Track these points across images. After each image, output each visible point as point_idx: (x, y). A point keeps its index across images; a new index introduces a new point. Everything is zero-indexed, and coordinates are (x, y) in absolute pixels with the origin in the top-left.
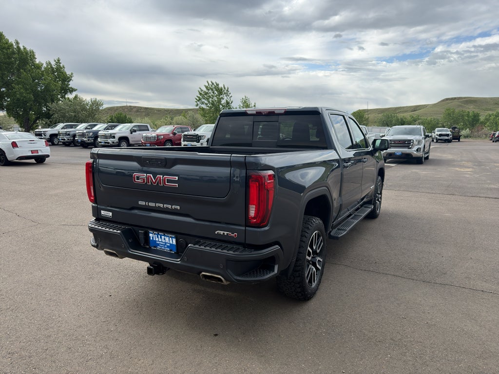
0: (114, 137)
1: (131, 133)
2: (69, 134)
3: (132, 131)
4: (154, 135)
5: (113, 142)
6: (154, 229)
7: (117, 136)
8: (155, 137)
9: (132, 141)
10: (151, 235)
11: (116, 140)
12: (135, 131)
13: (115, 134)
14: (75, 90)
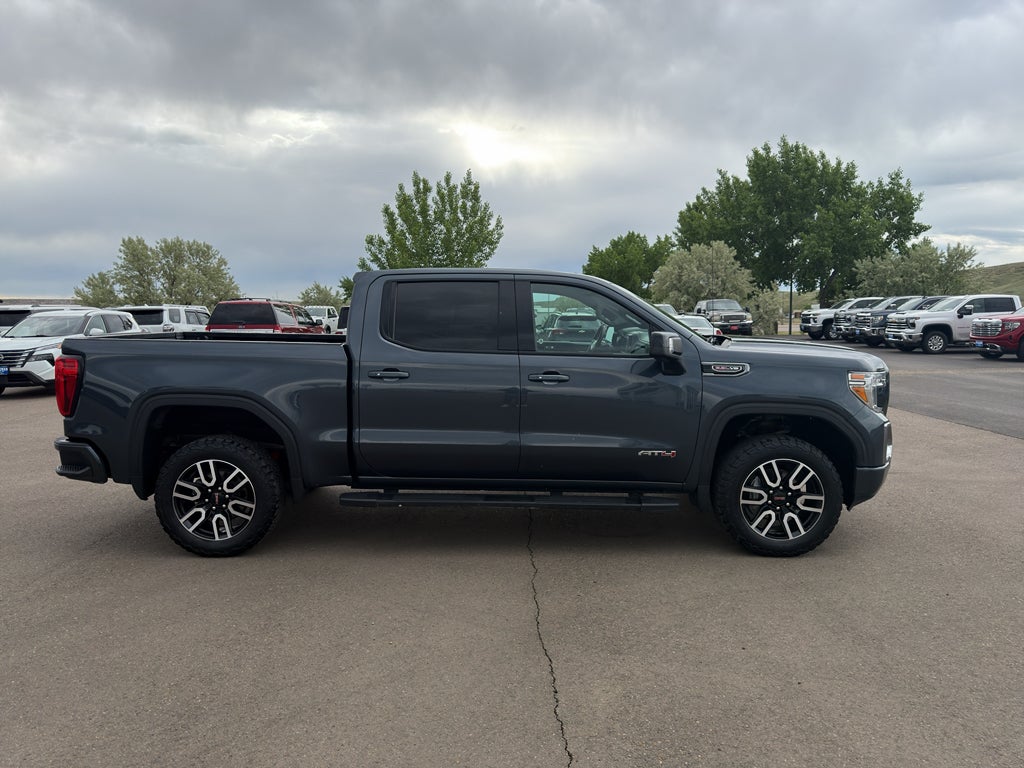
0: (913, 325)
1: (960, 317)
2: (849, 320)
3: (962, 312)
4: (994, 321)
5: (910, 337)
7: (921, 324)
8: (996, 325)
9: (961, 335)
11: (917, 332)
12: (969, 312)
13: (916, 318)
14: (925, 228)
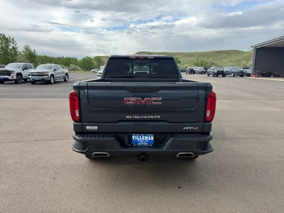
6: (136, 133)
10: (133, 137)
